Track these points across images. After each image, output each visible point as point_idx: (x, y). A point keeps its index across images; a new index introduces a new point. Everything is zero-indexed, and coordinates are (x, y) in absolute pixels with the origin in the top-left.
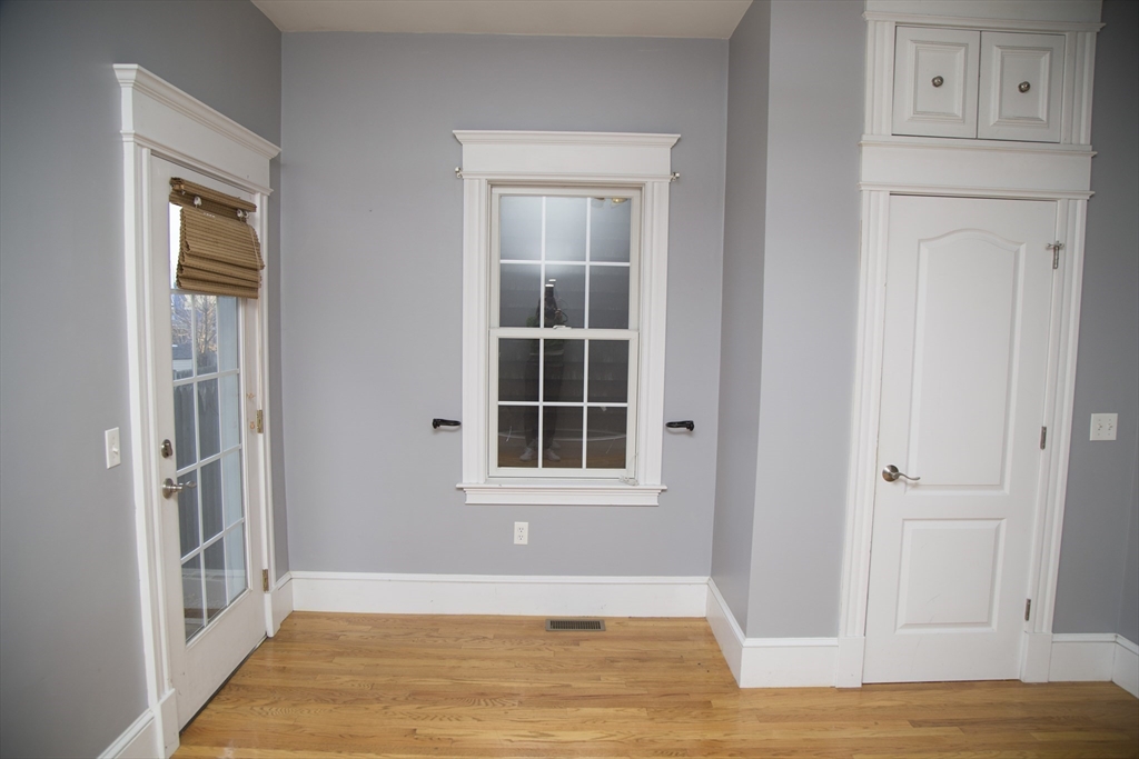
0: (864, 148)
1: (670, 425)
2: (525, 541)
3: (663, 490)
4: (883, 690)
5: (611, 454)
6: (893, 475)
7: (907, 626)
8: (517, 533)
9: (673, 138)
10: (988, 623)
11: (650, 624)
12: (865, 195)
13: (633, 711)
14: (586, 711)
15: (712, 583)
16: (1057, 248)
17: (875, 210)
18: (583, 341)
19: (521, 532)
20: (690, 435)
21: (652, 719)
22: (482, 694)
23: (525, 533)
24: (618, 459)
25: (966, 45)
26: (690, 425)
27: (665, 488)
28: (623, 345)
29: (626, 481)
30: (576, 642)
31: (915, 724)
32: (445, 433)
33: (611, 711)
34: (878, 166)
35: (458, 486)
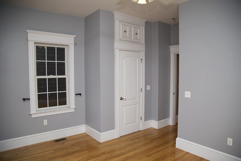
0: (115, 42)
1: (76, 94)
2: (46, 124)
3: (75, 108)
4: (123, 137)
5: (63, 102)
6: (121, 99)
7: (125, 125)
8: (44, 123)
9: (75, 36)
10: (136, 122)
11: (76, 136)
12: (115, 50)
13: (85, 152)
14: (76, 155)
15: (86, 125)
16: (141, 60)
17: (117, 53)
18: (56, 78)
19: (45, 122)
20: (81, 96)
21: (90, 152)
22: (52, 158)
23: (46, 122)
24: (65, 103)
25: (129, 26)
26: (80, 94)
27: (76, 108)
28: (65, 79)
29: (68, 107)
30: (63, 143)
31: (131, 140)
32: (26, 102)
33: (81, 153)
34: (117, 45)
35: (30, 114)
